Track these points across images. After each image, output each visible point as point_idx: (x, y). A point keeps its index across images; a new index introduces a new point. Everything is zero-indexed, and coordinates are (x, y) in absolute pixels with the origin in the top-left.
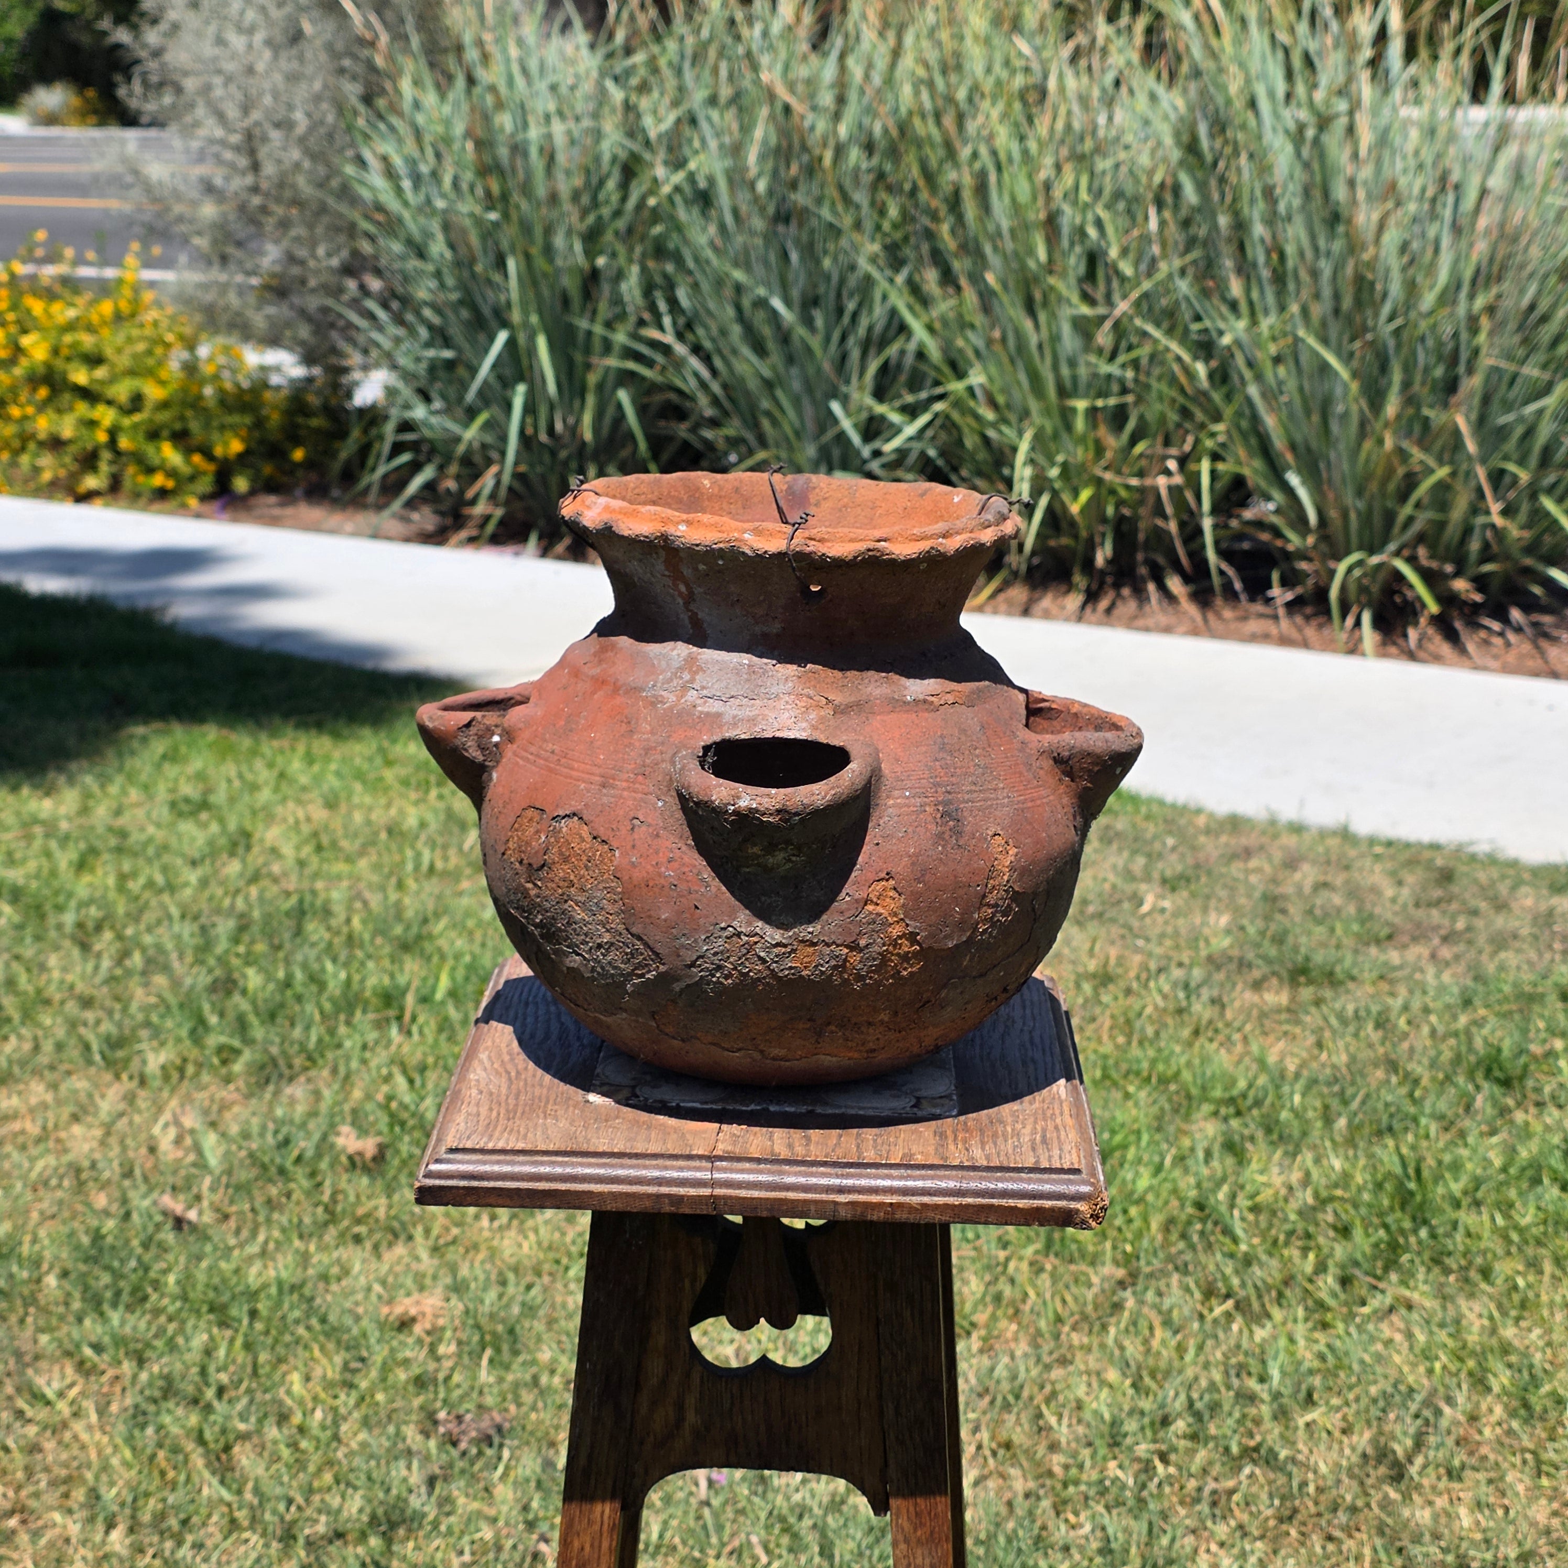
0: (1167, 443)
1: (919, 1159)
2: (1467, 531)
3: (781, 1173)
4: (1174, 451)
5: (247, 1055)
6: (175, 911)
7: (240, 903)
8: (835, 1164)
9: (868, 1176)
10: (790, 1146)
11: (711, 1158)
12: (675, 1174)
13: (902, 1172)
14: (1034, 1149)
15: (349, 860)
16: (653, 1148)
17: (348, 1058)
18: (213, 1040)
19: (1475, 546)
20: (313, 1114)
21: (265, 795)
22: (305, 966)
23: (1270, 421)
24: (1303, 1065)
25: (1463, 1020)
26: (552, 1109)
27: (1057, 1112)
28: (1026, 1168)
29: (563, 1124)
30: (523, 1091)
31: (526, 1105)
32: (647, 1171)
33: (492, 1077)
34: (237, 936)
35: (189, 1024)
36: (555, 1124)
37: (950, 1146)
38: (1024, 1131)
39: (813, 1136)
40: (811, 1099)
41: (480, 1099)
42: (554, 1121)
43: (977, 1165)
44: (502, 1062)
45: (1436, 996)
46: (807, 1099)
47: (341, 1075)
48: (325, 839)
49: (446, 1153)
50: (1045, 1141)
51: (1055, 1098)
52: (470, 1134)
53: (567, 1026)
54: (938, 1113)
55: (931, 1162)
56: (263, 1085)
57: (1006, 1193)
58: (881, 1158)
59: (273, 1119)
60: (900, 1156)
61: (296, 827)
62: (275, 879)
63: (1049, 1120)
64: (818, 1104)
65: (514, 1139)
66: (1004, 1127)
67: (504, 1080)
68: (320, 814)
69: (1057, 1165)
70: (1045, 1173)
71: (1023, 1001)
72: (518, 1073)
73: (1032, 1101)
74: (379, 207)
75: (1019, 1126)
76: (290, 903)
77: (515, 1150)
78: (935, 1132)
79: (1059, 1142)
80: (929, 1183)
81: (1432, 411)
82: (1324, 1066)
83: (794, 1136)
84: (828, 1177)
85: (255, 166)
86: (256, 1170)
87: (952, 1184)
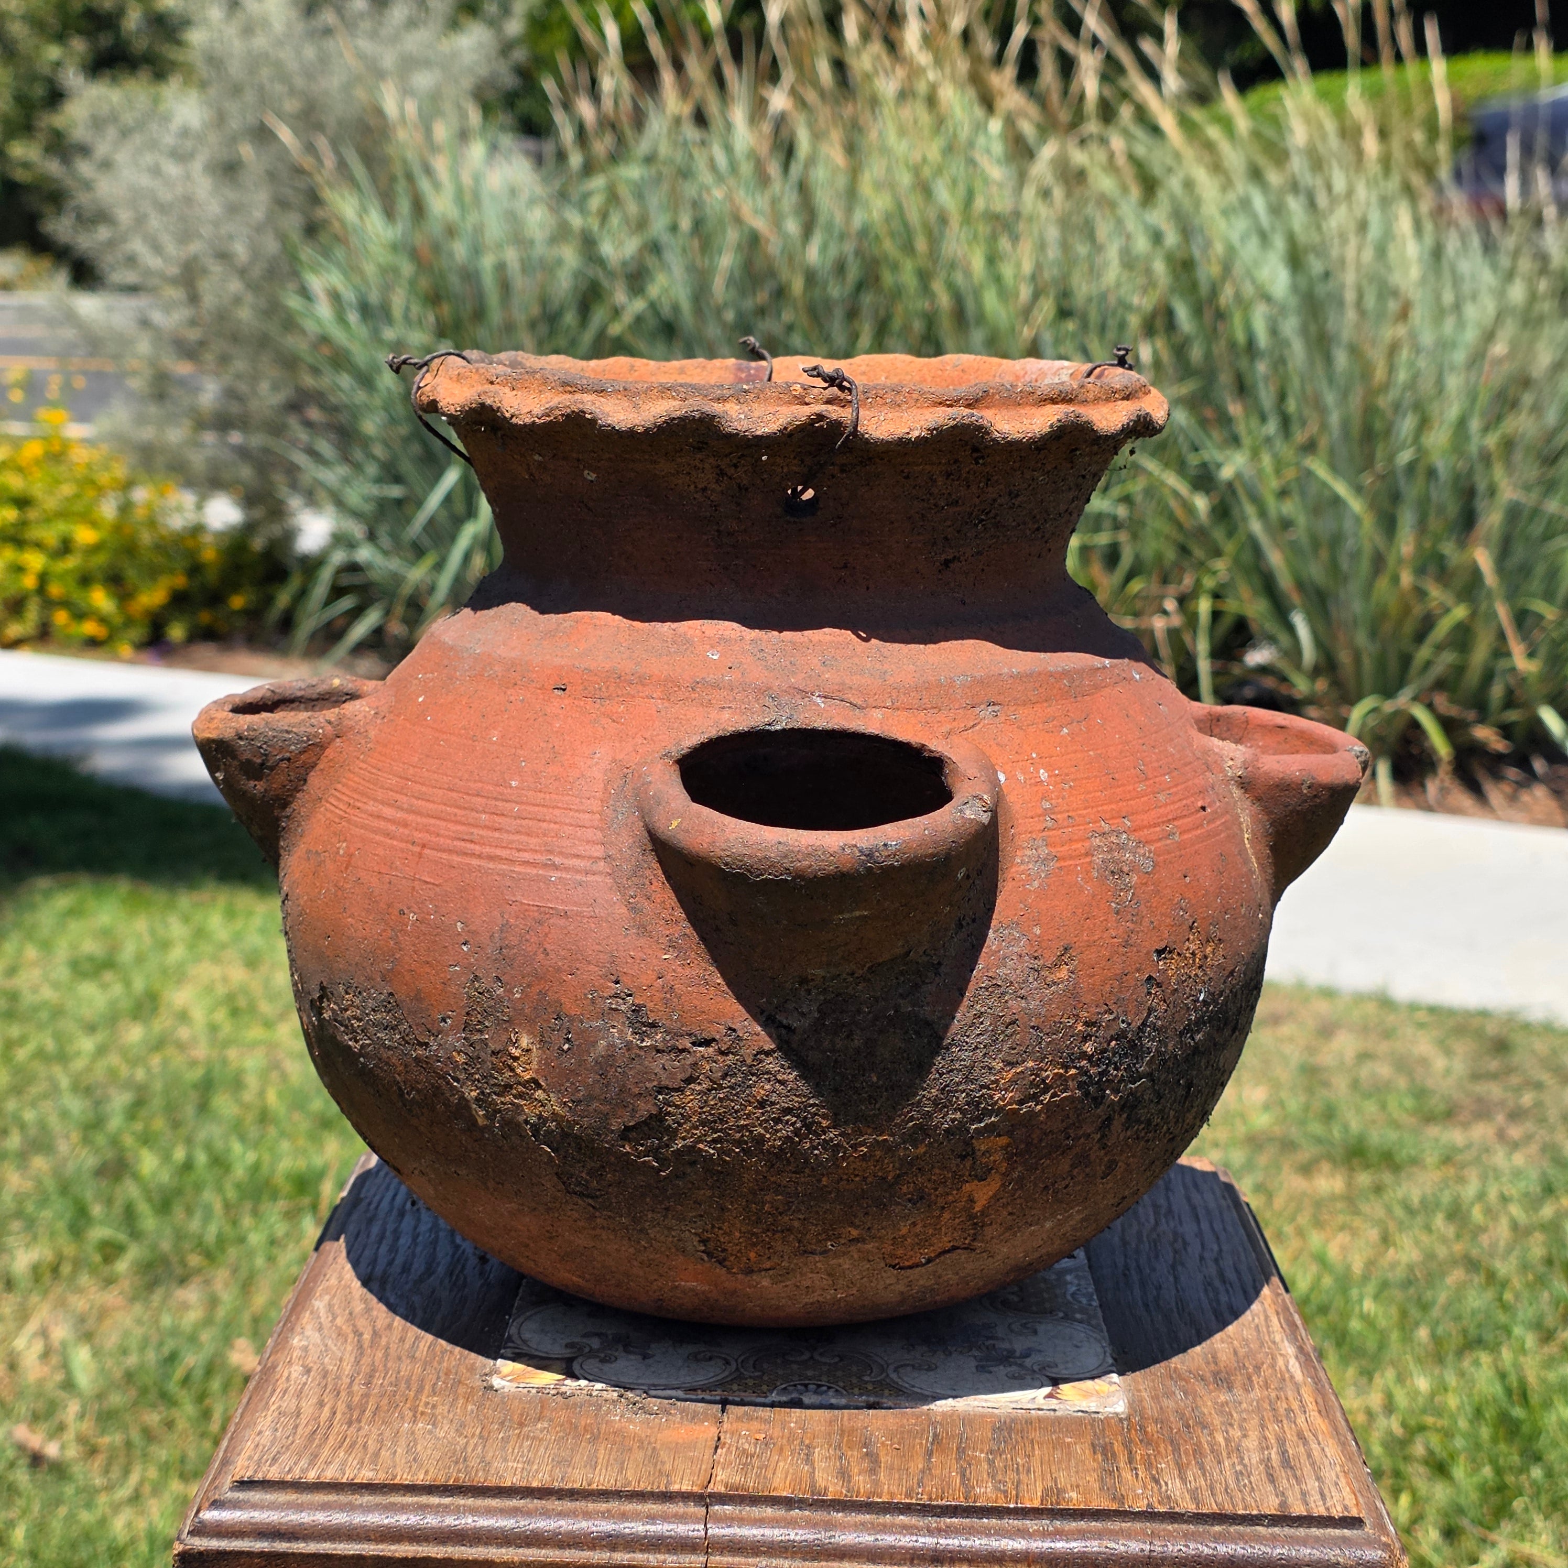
0: (1165, 581)
1: (1074, 1499)
2: (1488, 677)
3: (829, 1526)
4: (1172, 589)
5: (133, 1253)
6: (64, 1082)
7: (140, 1074)
8: (925, 1510)
9: (987, 1532)
10: (844, 1474)
11: (704, 1499)
12: (640, 1528)
13: (1045, 1523)
14: (1272, 1479)
15: (268, 1024)
16: (603, 1479)
17: (251, 1254)
18: (98, 1233)
19: (1497, 691)
20: (208, 1321)
21: (177, 953)
22: (208, 1147)
23: (1275, 559)
24: (1370, 1264)
25: (1547, 1211)
26: (427, 1404)
27: (1295, 1405)
28: (1266, 1516)
29: (444, 1431)
30: (381, 1368)
31: (382, 1396)
32: (590, 1523)
33: (330, 1343)
34: (133, 1111)
35: (68, 1215)
36: (430, 1432)
37: (1123, 1474)
38: (1246, 1443)
39: (881, 1454)
40: (873, 1383)
41: (305, 1384)
42: (429, 1427)
43: (1177, 1510)
44: (351, 1314)
45: (1511, 1182)
46: (866, 1382)
47: (244, 1273)
48: (242, 1003)
49: (231, 1489)
50: (1288, 1462)
51: (1285, 1379)
52: (278, 1452)
53: (463, 1252)
54: (1094, 1409)
55: (1094, 1505)
56: (151, 1286)
57: (1233, 1562)
58: (1006, 1497)
59: (158, 1329)
60: (1039, 1494)
61: (209, 989)
62: (181, 1046)
63: (1285, 1422)
64: (886, 1392)
65: (355, 1462)
66: (1211, 1434)
67: (349, 1348)
68: (238, 974)
69: (1319, 1510)
70: (1300, 1526)
71: (1194, 1208)
72: (376, 1334)
73: (1248, 1386)
74: (324, 339)
75: (1236, 1433)
76: (196, 1074)
77: (356, 1484)
78: (1093, 1445)
79: (1313, 1464)
80: (1094, 1546)
81: (1448, 548)
82: (1393, 1266)
83: (850, 1453)
84: (912, 1534)
85: (194, 298)
86: (133, 1393)
87: (1134, 1547)
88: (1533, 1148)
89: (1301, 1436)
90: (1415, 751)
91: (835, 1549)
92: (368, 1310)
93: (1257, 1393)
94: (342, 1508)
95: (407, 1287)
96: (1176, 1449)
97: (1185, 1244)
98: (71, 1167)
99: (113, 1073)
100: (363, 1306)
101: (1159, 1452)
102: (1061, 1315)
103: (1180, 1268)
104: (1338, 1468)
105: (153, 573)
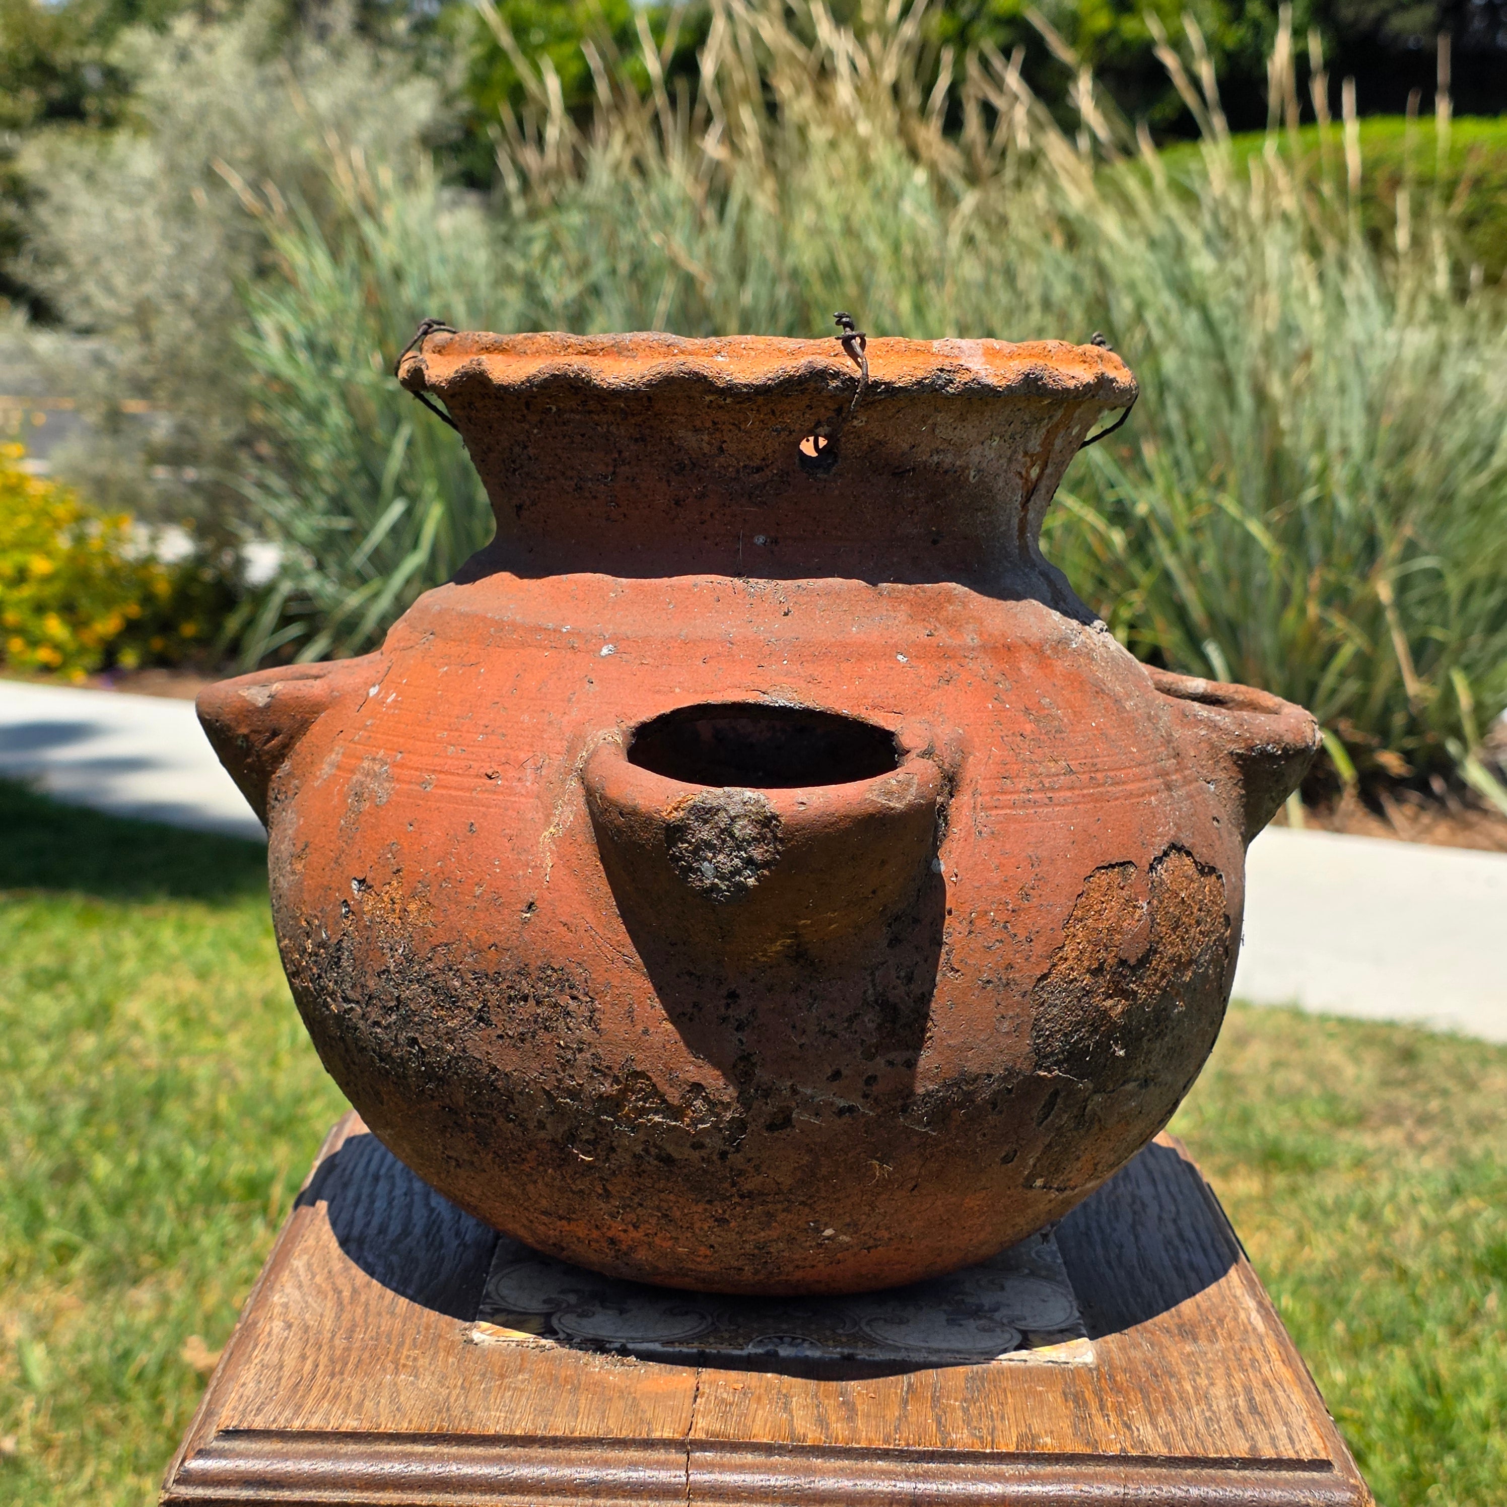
1: (1048, 1444)
2: (1389, 707)
3: (809, 1471)
5: (88, 1254)
6: (19, 1090)
7: (94, 1082)
8: (902, 1455)
9: (963, 1477)
10: (822, 1422)
11: (685, 1446)
12: (622, 1475)
13: (1021, 1468)
14: (1240, 1424)
15: (220, 1034)
16: (585, 1427)
17: (203, 1255)
18: (53, 1235)
19: (1399, 720)
20: (160, 1320)
21: (130, 966)
22: (161, 1151)
23: (1188, 593)
24: (1287, 1262)
25: (1456, 1211)
26: (408, 1357)
27: (1259, 1356)
28: (1237, 1460)
29: (426, 1382)
30: (361, 1323)
31: (364, 1349)
32: (573, 1470)
33: (310, 1300)
34: (88, 1117)
35: (23, 1217)
36: (412, 1383)
37: (1095, 1420)
38: (1213, 1391)
39: (858, 1402)
40: (847, 1336)
41: (287, 1338)
42: (412, 1378)
43: (1150, 1454)
44: (330, 1272)
45: (1421, 1183)
46: (840, 1335)
47: (195, 1274)
48: (193, 1013)
49: (217, 1438)
50: (1256, 1408)
51: (1247, 1330)
52: (262, 1403)
53: (439, 1214)
54: (1063, 1360)
55: (1069, 1450)
56: (105, 1285)
57: (1205, 1504)
58: (982, 1443)
59: (112, 1327)
60: (1014, 1439)
61: (161, 1000)
62: (134, 1055)
63: (1250, 1370)
64: (860, 1344)
65: (340, 1412)
66: (1179, 1382)
67: (329, 1304)
68: (189, 986)
69: (1288, 1453)
70: (1270, 1469)
71: (1150, 1172)
72: (355, 1292)
73: (1212, 1337)
74: (274, 377)
75: (1203, 1382)
76: (147, 1082)
77: (340, 1433)
78: (1064, 1393)
79: (1280, 1410)
80: (1068, 1490)
81: (1351, 581)
82: (1310, 1263)
83: (826, 1402)
84: (891, 1479)
85: (147, 338)
86: (88, 1389)
87: (1109, 1490)
88: (1441, 1152)
89: (1266, 1384)
90: (1321, 775)
91: (815, 1495)
92: (347, 1269)
93: (1221, 1345)
94: (326, 1456)
95: (384, 1247)
96: (1146, 1397)
97: (1144, 1206)
98: (25, 1171)
99: (66, 1081)
100: (341, 1265)
101: (1129, 1400)
102: (1026, 1271)
103: (1139, 1228)
104: (1305, 1414)
105: (108, 603)
